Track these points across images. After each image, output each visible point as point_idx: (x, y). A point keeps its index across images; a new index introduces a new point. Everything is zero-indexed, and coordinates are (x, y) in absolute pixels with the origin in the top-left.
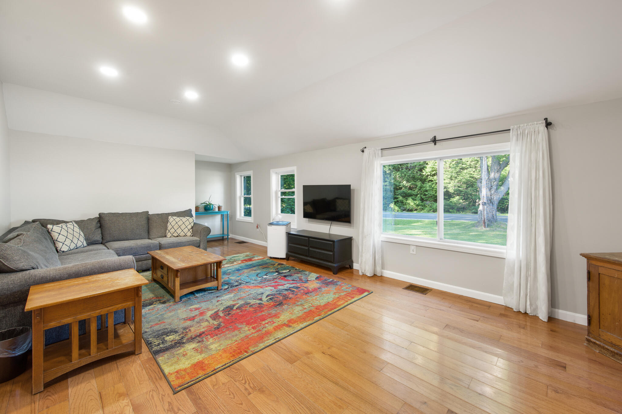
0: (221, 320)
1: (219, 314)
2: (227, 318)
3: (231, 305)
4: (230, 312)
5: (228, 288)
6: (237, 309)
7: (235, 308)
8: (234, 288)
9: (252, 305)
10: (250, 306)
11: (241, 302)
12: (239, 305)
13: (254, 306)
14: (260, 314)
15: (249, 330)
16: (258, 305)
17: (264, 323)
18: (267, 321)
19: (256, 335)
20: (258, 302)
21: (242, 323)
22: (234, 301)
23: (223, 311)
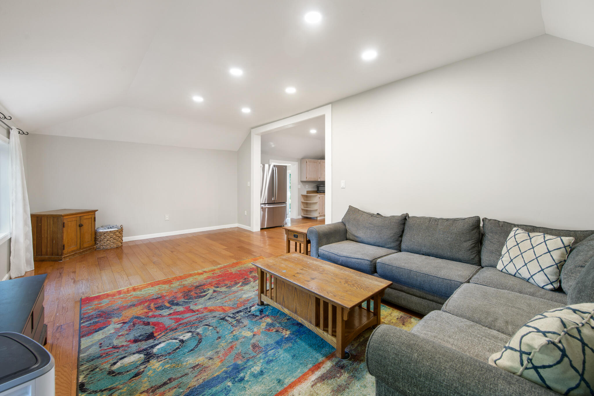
0: (251, 276)
1: (252, 279)
2: (246, 277)
3: (245, 286)
4: (245, 280)
5: (251, 307)
6: (239, 283)
7: (241, 283)
8: (243, 307)
9: (225, 286)
10: (227, 285)
11: (234, 289)
12: (237, 286)
13: (224, 284)
14: (220, 278)
15: (231, 270)
16: (220, 286)
17: (220, 274)
18: (218, 274)
19: (228, 268)
20: (218, 289)
21: (235, 274)
22: (242, 290)
23: (250, 281)
